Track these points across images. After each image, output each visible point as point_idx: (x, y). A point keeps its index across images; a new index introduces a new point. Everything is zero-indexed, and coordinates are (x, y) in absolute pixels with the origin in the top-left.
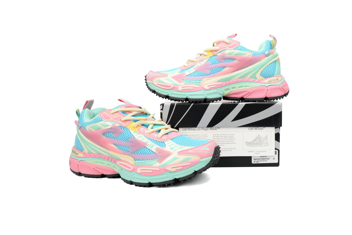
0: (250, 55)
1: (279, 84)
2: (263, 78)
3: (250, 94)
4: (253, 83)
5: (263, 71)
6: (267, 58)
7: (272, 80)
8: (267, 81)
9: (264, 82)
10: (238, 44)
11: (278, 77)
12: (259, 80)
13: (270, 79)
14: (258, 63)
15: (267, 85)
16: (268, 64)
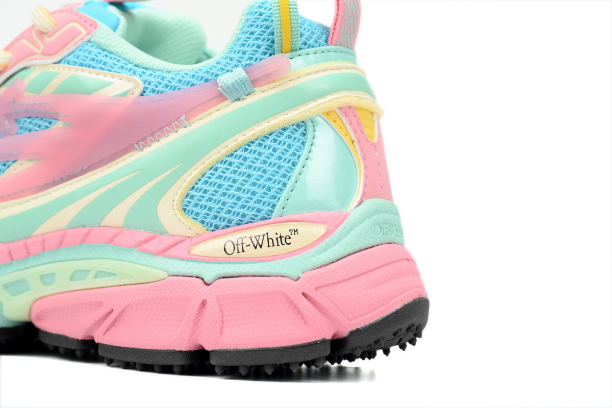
0: (125, 94)
1: (294, 273)
2: (198, 228)
3: (115, 321)
4: (135, 255)
5: (200, 185)
6: (228, 109)
7: (247, 241)
8: (215, 245)
9: (198, 250)
10: (84, 32)
11: (293, 226)
12: (171, 241)
13: (235, 238)
14: (173, 137)
15: (210, 272)
16: (231, 145)
